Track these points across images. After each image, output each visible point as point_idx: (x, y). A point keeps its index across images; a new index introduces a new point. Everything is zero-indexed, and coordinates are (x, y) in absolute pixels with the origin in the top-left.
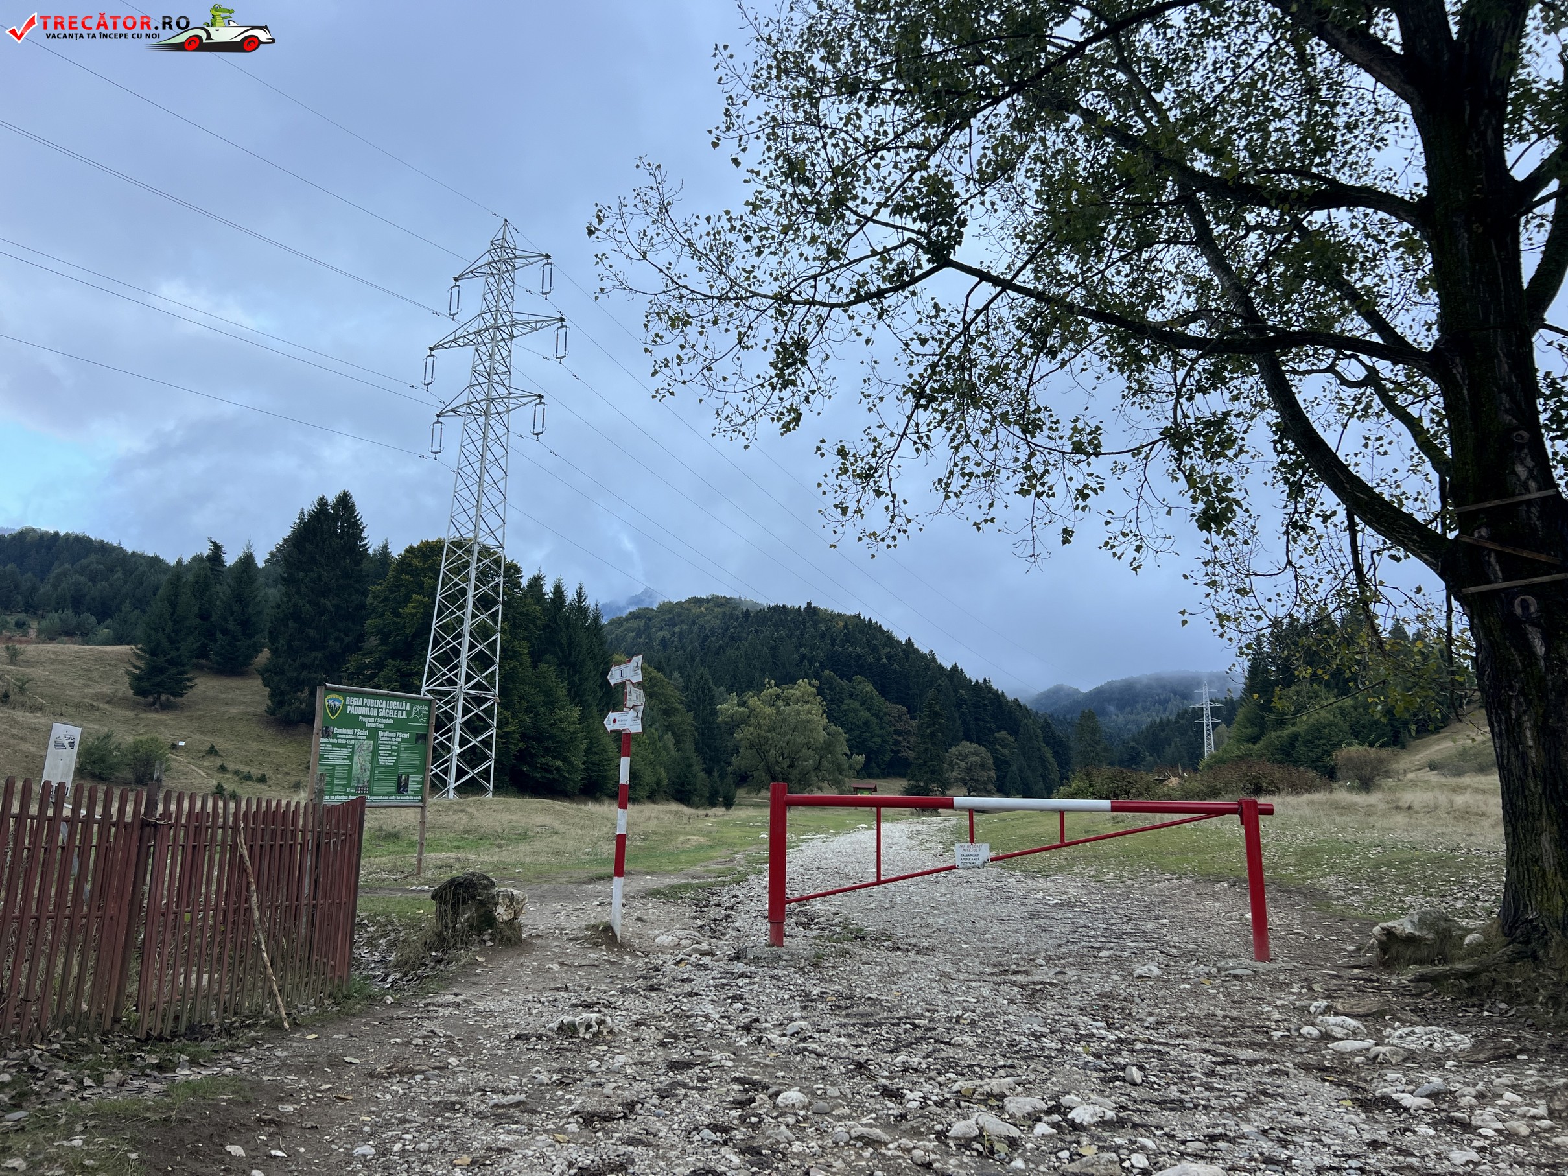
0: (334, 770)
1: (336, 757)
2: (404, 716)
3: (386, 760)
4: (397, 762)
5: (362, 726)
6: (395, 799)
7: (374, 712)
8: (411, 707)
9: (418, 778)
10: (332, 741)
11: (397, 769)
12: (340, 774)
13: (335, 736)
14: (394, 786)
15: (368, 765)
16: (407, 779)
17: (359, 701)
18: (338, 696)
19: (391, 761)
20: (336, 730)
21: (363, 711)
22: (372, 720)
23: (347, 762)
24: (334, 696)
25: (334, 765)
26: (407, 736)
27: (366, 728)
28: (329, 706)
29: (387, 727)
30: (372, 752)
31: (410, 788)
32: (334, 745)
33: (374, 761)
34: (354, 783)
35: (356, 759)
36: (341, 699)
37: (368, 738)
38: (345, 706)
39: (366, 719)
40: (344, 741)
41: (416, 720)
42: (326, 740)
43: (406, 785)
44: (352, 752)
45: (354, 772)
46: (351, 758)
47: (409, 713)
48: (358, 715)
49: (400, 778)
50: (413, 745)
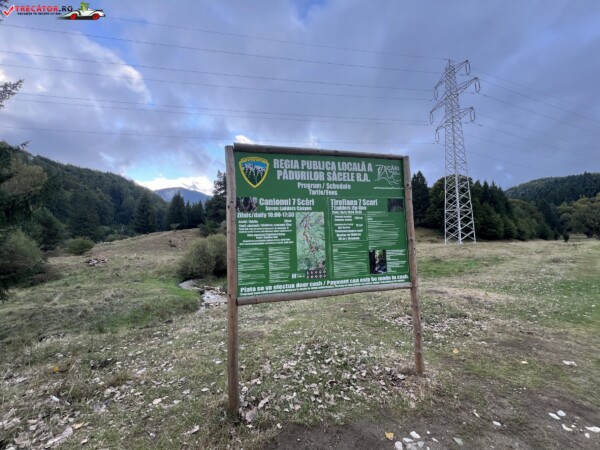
0: (266, 253)
1: (268, 235)
2: (366, 179)
3: (347, 235)
4: (364, 236)
5: (304, 194)
6: (369, 281)
7: (320, 176)
8: (375, 169)
9: (400, 252)
10: (257, 215)
11: (366, 245)
12: (277, 257)
13: (262, 209)
14: (365, 266)
15: (322, 243)
16: (383, 256)
17: (295, 164)
18: (259, 159)
19: (355, 235)
20: (263, 202)
21: (303, 175)
22: (318, 186)
23: (287, 241)
24: (253, 159)
25: (266, 247)
26: (373, 203)
27: (311, 197)
28: (247, 172)
29: (342, 194)
30: (325, 226)
31: (390, 265)
32: (261, 221)
33: (330, 237)
34: (303, 266)
35: (300, 236)
36: (265, 161)
37: (315, 209)
38: (273, 171)
39: (308, 186)
40: (278, 215)
41: (383, 183)
42: (247, 215)
43: (383, 262)
44: (294, 228)
45: (299, 253)
46: (292, 235)
47: (372, 175)
48: (295, 182)
49: (372, 255)
50: (383, 213)
